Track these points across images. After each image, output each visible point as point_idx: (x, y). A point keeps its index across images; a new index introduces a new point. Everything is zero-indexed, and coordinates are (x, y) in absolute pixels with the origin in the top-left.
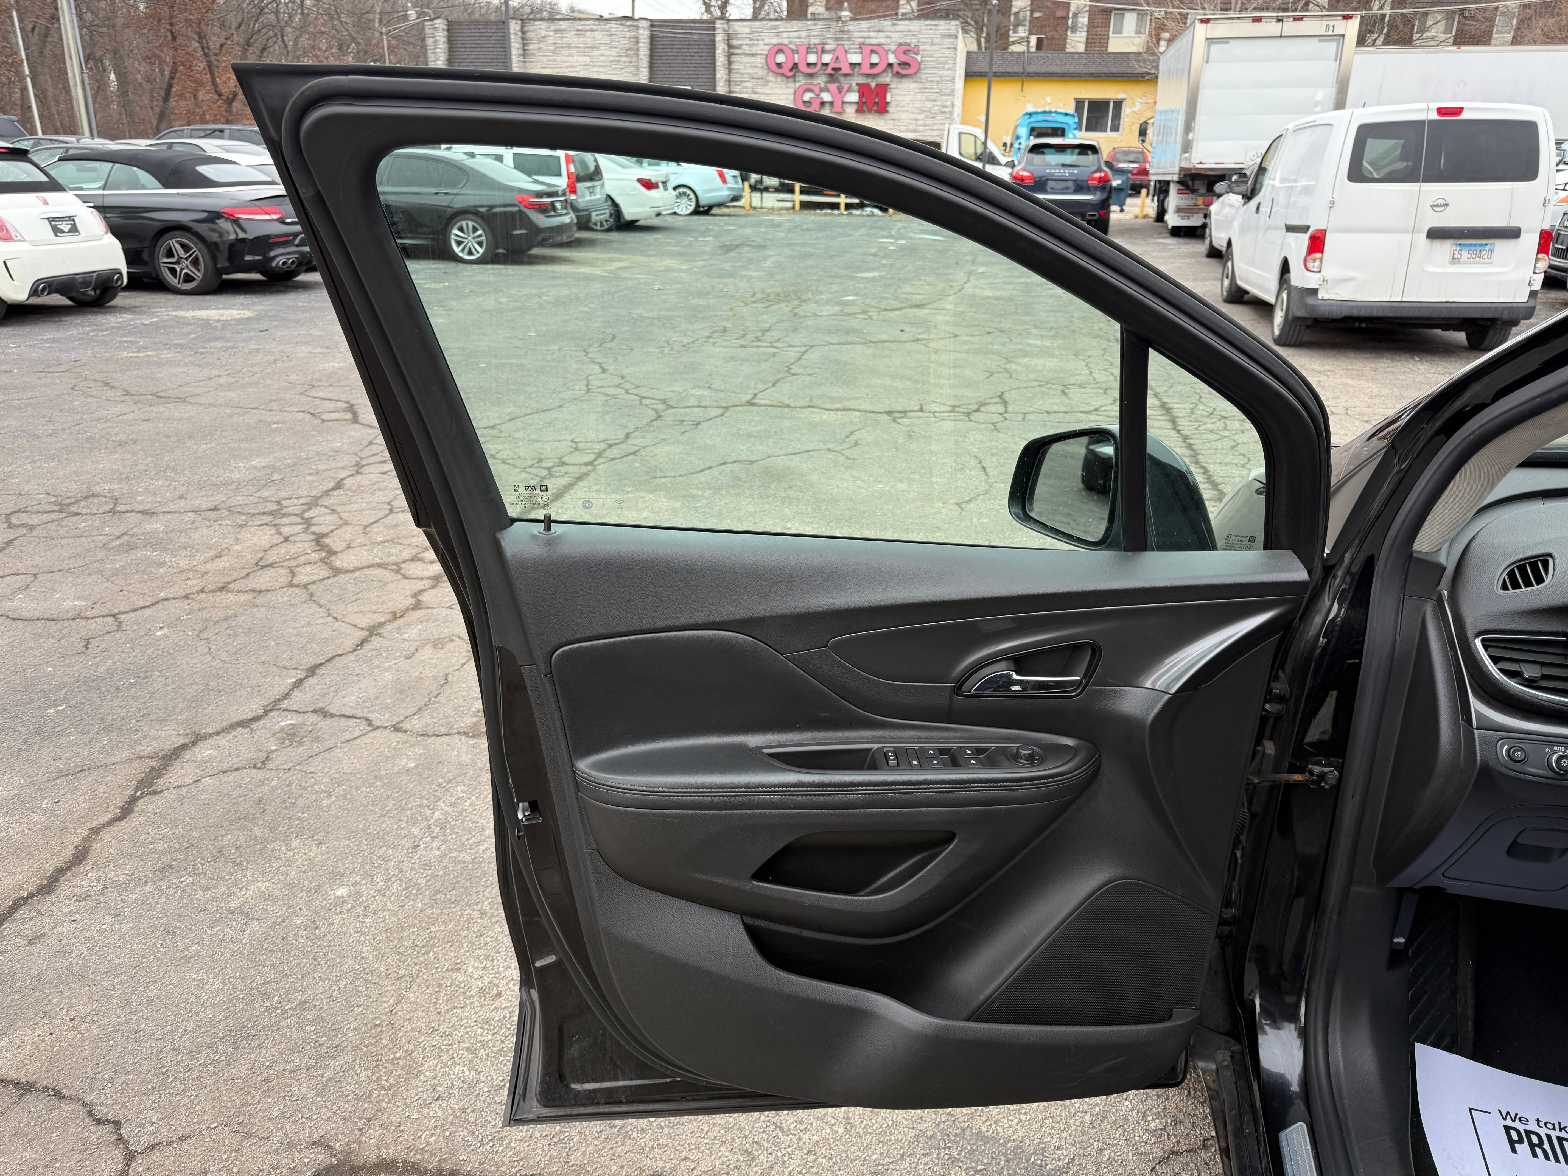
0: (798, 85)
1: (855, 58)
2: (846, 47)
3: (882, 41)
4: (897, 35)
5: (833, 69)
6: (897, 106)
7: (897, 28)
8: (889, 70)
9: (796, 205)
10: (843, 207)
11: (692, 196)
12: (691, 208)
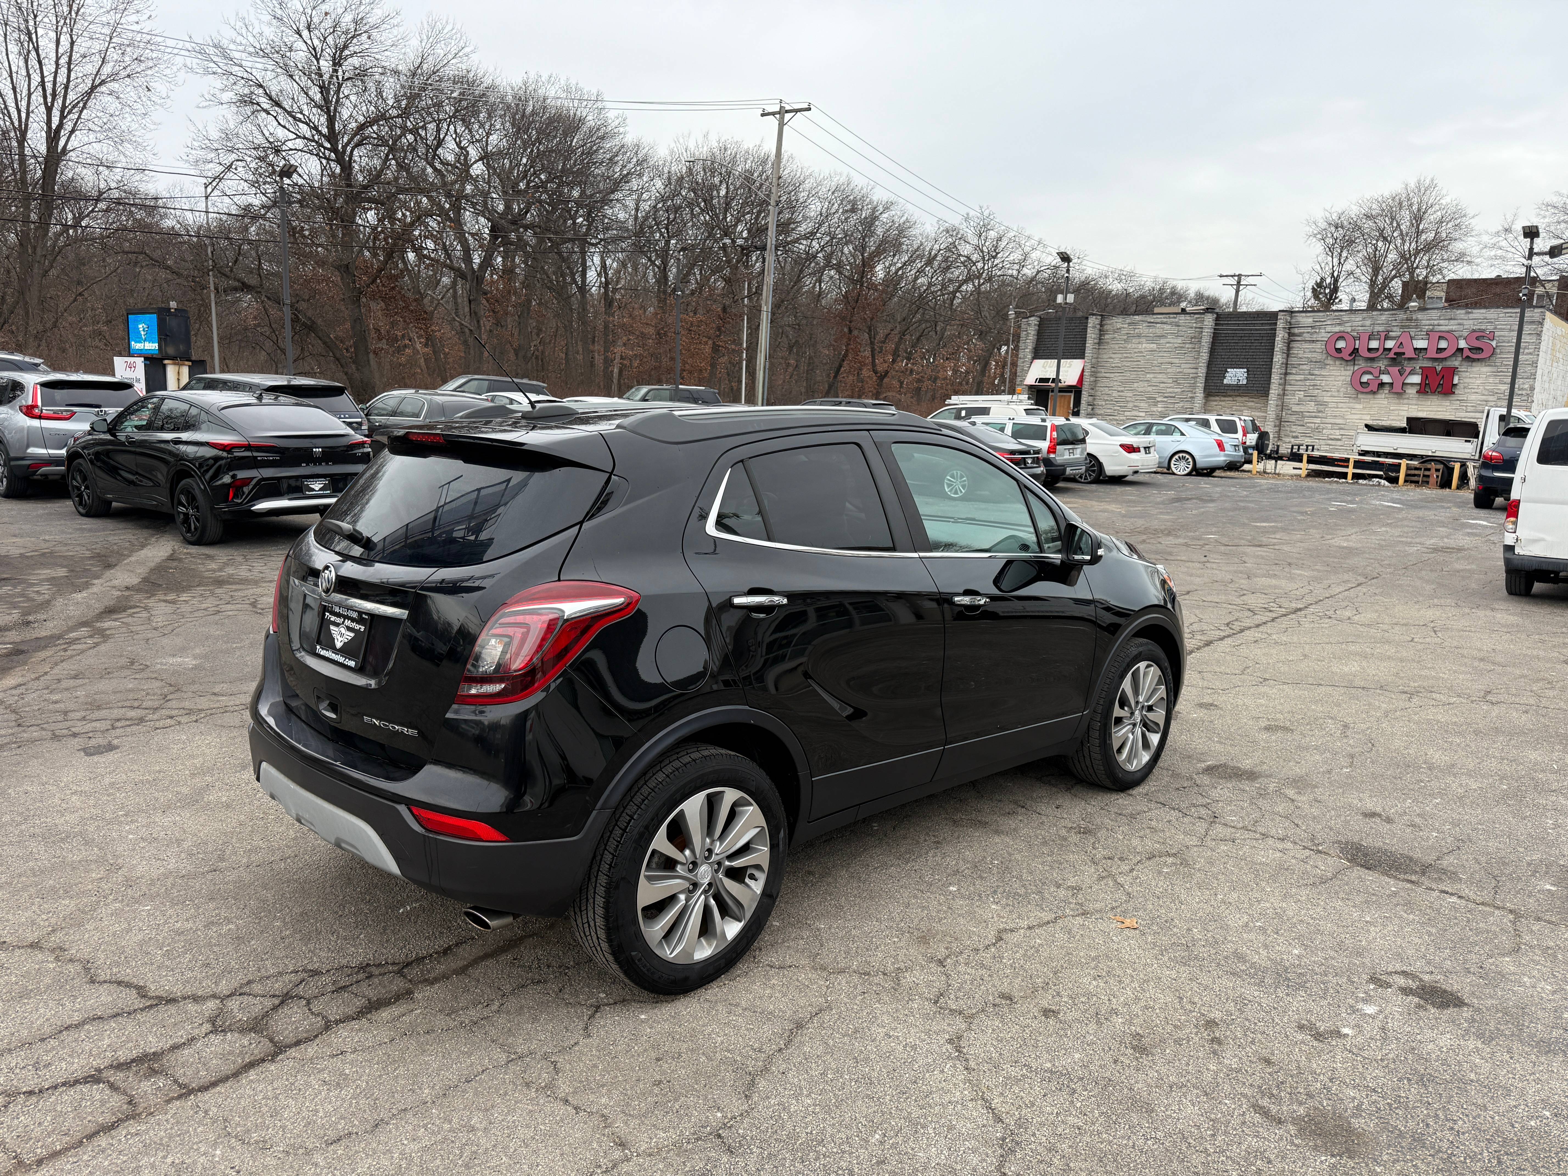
0: (1356, 368)
1: (1421, 344)
2: (1413, 334)
3: (1454, 328)
4: (1471, 322)
5: (1395, 354)
6: (1465, 388)
7: (1472, 316)
8: (1459, 354)
9: (1304, 473)
10: (1350, 476)
11: (1191, 460)
12: (1188, 471)
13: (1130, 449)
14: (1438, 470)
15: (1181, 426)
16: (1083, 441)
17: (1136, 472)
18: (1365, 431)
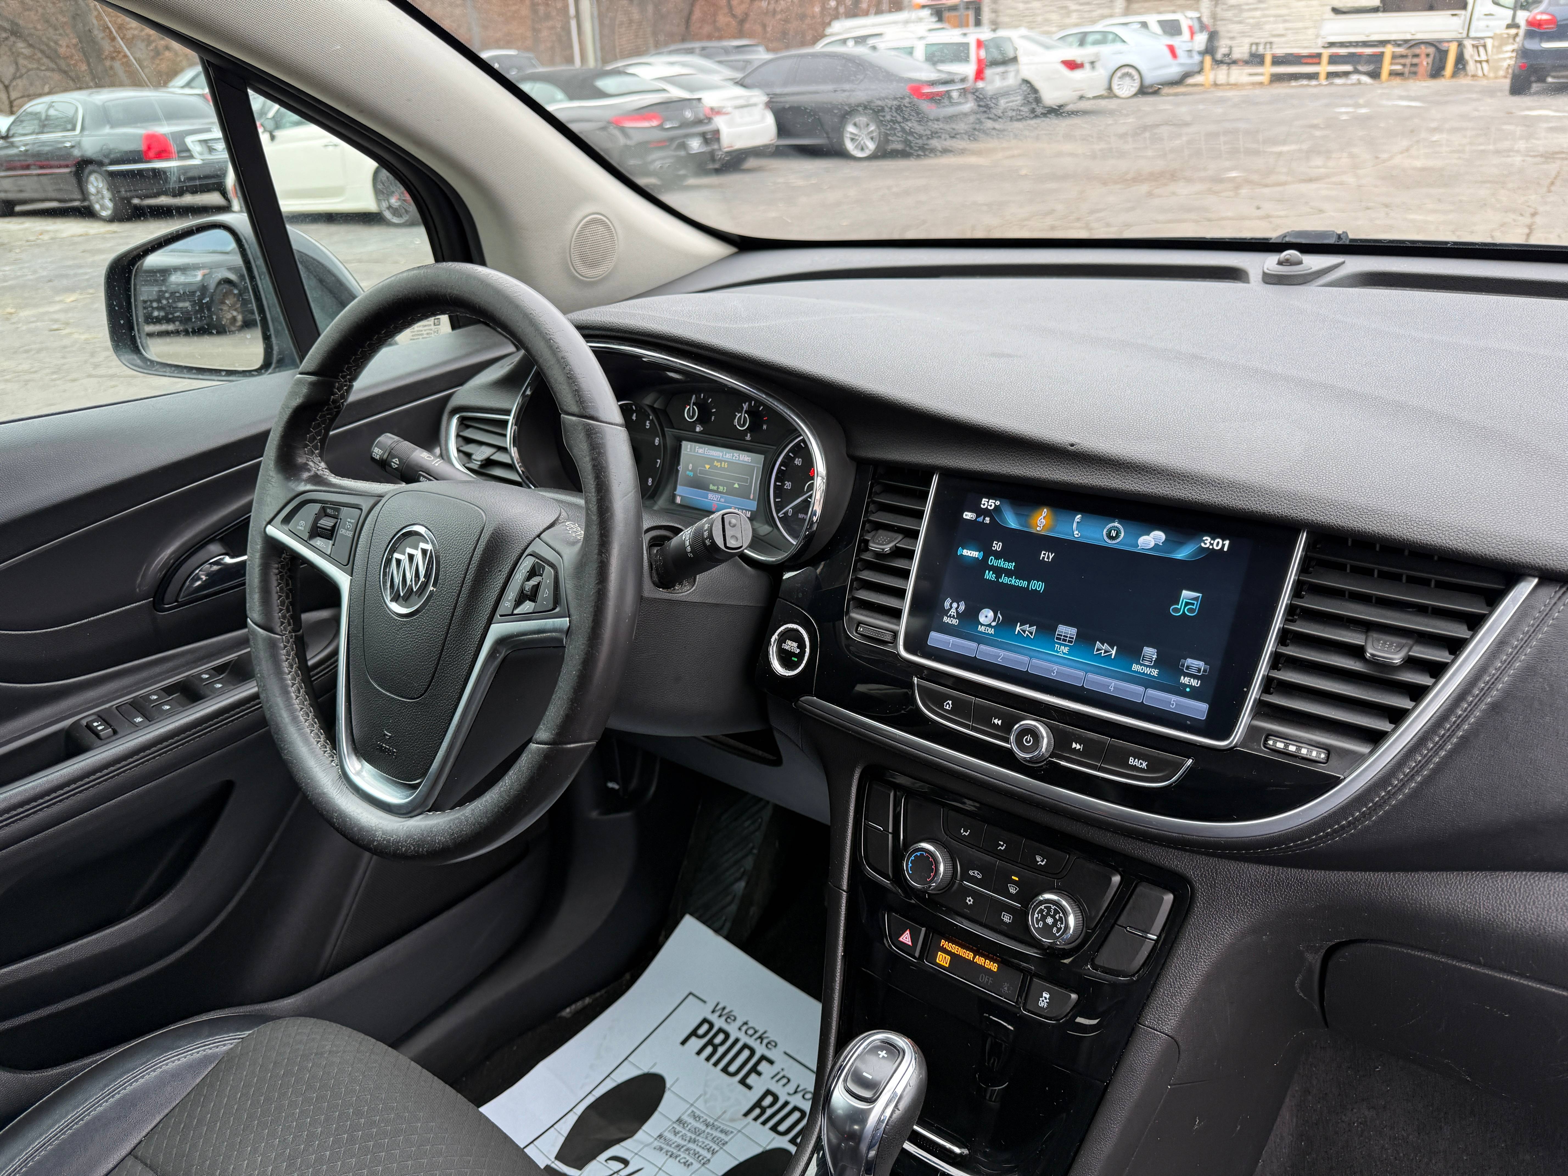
9: (1265, 79)
10: (1323, 76)
11: (1136, 76)
12: (1134, 90)
13: (1072, 65)
14: (1428, 55)
15: (1120, 31)
16: (1014, 60)
17: (1081, 98)
18: (1332, 15)
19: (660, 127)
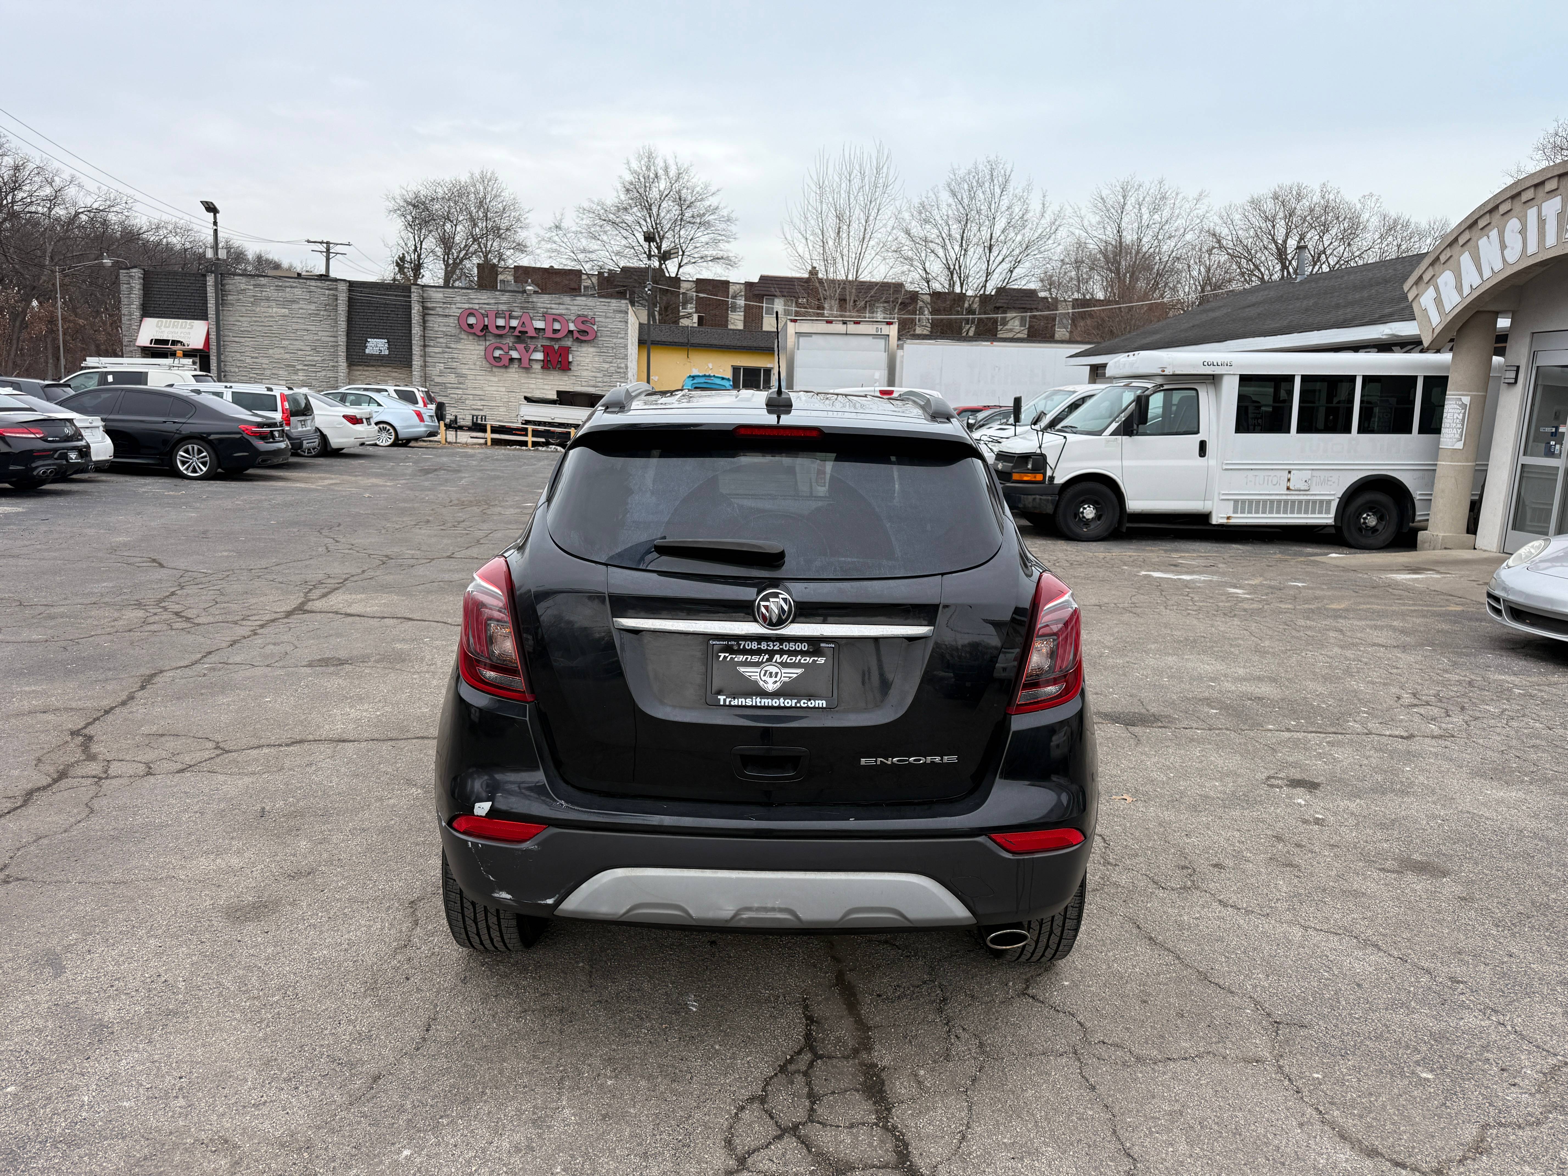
0: (488, 343)
1: (540, 324)
2: (531, 315)
3: (563, 312)
4: (576, 308)
5: (520, 332)
6: (578, 365)
7: (575, 302)
8: (570, 336)
9: (487, 442)
10: (530, 444)
11: (391, 430)
12: (390, 442)
13: (354, 420)
15: (370, 395)
16: (310, 412)
17: (362, 444)
18: (525, 402)
19: (44, 439)
